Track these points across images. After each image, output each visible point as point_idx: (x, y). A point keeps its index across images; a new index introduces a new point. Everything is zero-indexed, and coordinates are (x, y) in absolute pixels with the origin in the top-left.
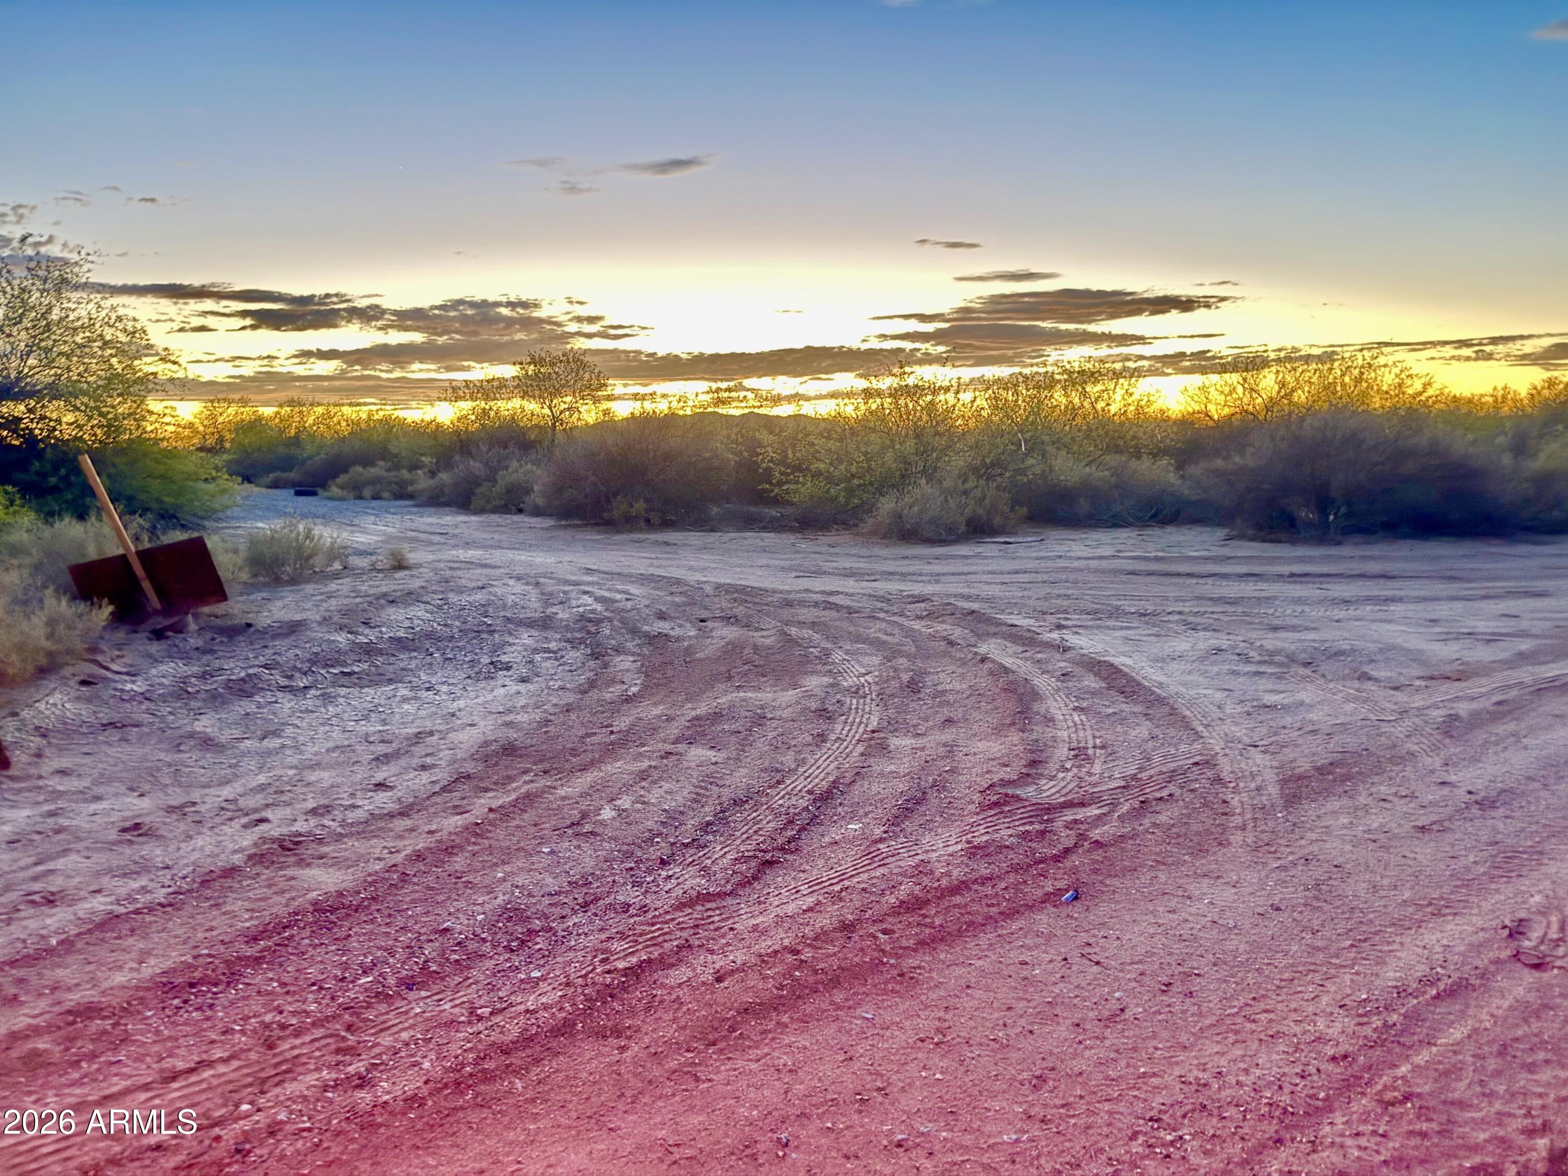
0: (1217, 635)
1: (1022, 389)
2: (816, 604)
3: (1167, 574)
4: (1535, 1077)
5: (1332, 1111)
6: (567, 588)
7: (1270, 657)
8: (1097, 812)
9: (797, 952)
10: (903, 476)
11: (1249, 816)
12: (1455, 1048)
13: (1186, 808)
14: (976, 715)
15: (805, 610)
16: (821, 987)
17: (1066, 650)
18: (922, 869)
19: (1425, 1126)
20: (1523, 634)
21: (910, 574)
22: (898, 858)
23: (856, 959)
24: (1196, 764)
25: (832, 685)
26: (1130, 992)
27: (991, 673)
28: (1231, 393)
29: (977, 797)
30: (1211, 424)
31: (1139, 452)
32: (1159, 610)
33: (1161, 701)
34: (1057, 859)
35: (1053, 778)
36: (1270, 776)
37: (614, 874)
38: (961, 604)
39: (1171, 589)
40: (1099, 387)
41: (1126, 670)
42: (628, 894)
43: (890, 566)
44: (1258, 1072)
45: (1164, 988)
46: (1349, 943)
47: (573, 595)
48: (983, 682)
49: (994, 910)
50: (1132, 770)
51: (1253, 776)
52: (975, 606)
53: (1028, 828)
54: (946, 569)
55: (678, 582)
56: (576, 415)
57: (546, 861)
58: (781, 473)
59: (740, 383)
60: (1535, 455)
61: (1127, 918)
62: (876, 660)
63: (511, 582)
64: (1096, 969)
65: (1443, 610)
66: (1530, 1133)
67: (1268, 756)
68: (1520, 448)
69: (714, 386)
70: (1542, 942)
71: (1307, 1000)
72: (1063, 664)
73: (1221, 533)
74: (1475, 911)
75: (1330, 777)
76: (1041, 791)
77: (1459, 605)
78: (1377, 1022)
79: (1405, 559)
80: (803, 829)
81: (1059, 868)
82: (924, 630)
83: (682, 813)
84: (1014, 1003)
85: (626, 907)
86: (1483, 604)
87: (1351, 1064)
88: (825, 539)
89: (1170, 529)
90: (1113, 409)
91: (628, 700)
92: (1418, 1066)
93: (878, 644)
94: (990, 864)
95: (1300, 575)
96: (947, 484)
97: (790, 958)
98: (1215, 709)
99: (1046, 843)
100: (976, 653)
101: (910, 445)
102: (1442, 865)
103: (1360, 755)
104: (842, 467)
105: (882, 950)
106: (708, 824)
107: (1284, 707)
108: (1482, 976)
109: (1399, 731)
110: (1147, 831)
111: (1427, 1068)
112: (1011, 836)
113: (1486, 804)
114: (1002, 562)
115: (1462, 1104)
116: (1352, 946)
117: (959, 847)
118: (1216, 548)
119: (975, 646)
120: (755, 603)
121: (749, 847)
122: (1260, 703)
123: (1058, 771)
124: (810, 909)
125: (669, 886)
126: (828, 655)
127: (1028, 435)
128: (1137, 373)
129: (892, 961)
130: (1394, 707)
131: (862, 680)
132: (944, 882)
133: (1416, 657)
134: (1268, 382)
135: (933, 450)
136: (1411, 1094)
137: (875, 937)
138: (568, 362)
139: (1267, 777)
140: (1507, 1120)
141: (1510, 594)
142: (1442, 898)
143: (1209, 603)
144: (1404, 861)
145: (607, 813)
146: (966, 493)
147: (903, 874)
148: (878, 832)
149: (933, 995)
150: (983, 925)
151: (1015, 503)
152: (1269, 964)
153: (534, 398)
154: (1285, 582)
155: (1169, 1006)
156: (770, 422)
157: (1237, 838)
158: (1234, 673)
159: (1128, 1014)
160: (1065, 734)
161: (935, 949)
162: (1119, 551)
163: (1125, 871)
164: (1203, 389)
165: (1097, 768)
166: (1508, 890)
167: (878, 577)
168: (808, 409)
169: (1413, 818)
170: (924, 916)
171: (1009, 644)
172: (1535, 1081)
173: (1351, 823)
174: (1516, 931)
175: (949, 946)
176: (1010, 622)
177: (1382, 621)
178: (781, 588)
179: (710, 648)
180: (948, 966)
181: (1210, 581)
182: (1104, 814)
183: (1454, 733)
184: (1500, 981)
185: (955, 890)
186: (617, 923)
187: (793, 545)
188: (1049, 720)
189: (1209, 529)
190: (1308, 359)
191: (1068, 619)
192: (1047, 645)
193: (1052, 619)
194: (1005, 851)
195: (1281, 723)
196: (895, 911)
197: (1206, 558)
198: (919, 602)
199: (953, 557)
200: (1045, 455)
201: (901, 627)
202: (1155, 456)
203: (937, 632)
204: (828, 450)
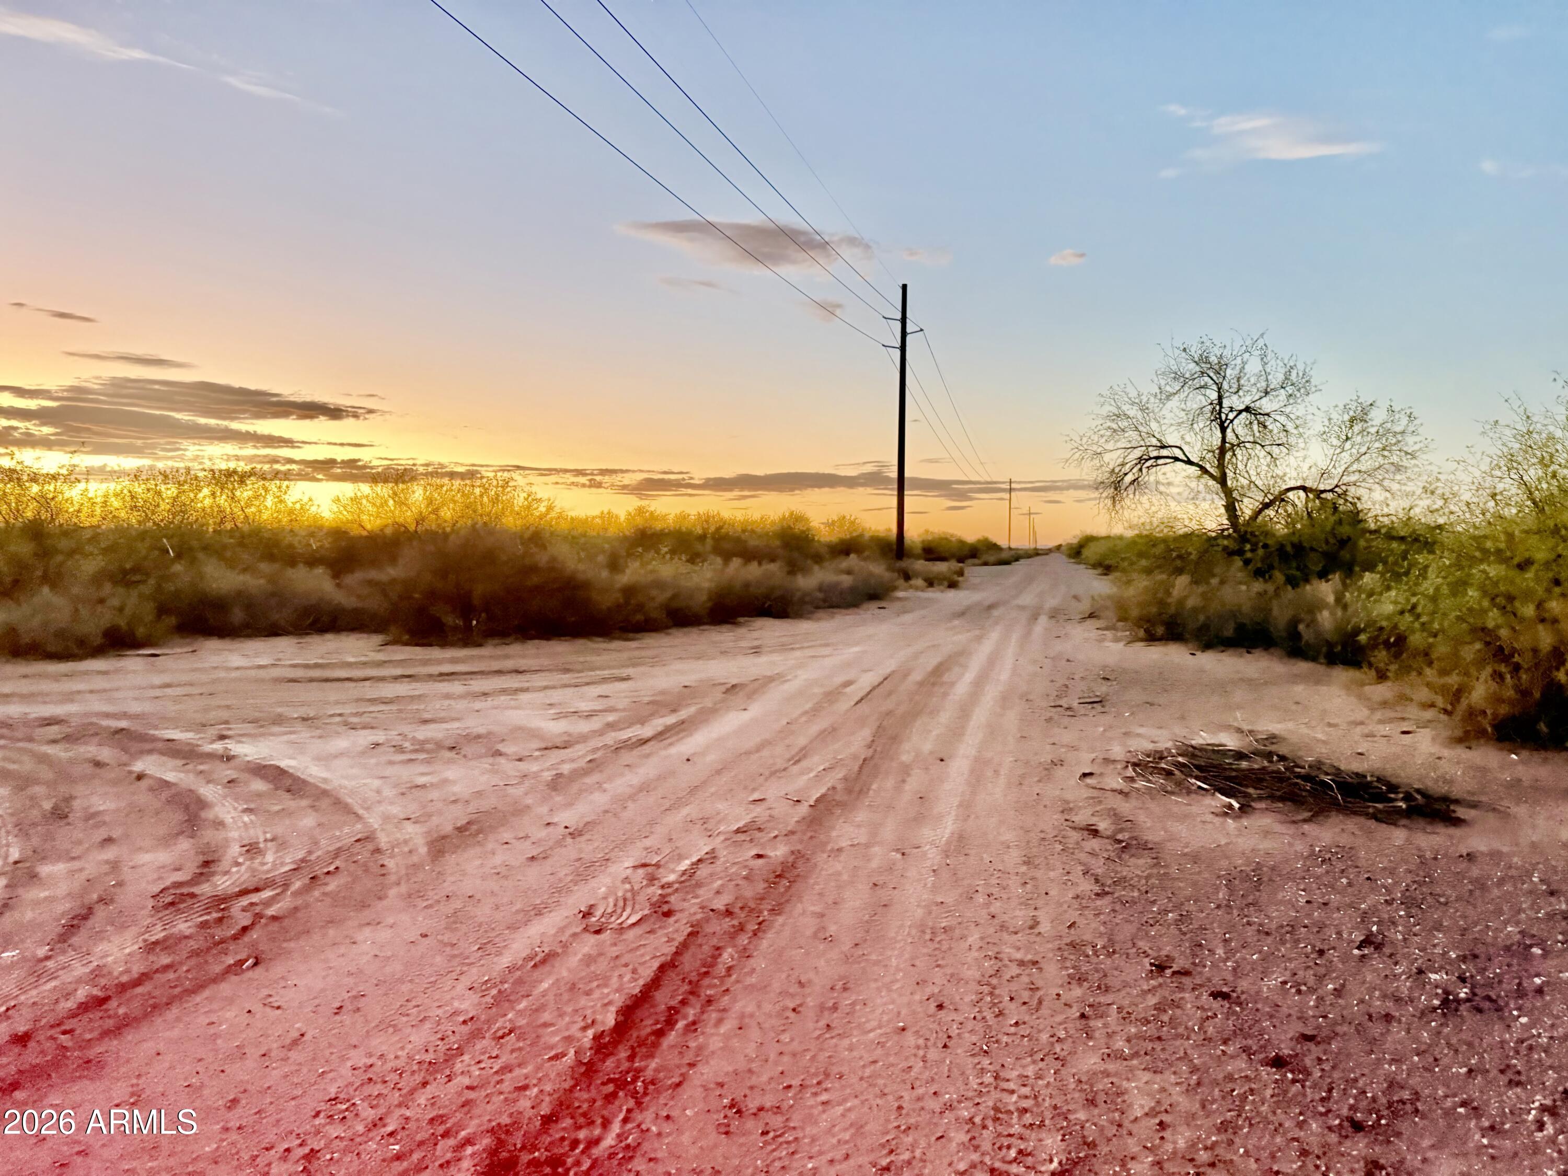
0: (374, 731)
3: (327, 680)
4: (590, 997)
5: (462, 1054)
7: (421, 746)
8: (270, 894)
11: (402, 873)
12: (544, 994)
13: (351, 876)
14: (138, 831)
17: (230, 758)
18: (98, 973)
19: (521, 1044)
20: (611, 709)
22: (69, 969)
23: (37, 1061)
24: (358, 841)
26: (308, 1021)
27: (149, 790)
28: (382, 505)
29: (150, 902)
30: (365, 533)
31: (295, 561)
32: (321, 713)
33: (325, 793)
34: (235, 938)
35: (226, 873)
36: (420, 840)
38: (105, 723)
39: (333, 693)
41: (291, 771)
44: (410, 1046)
45: (337, 1011)
46: (477, 947)
48: (142, 800)
49: (179, 989)
50: (300, 855)
51: (406, 842)
52: (123, 724)
53: (205, 918)
54: (81, 687)
60: (623, 572)
61: (303, 969)
64: (277, 1012)
65: (556, 696)
66: (584, 1029)
67: (418, 826)
68: (614, 565)
70: (602, 916)
71: (447, 991)
72: (228, 772)
73: (377, 639)
74: (563, 906)
75: (467, 833)
76: (216, 885)
78: (494, 992)
79: (533, 656)
81: (238, 944)
82: (61, 753)
84: (204, 1055)
86: (586, 689)
87: (475, 1022)
89: (329, 636)
90: (265, 515)
92: (520, 1011)
94: (169, 954)
95: (447, 674)
96: (77, 591)
98: (374, 794)
99: (224, 927)
100: (130, 772)
102: (544, 881)
103: (490, 813)
105: (64, 1048)
107: (432, 785)
108: (564, 946)
109: (520, 791)
110: (317, 900)
111: (525, 1010)
112: (188, 928)
113: (576, 834)
114: (150, 676)
115: (546, 1025)
116: (480, 948)
117: (136, 947)
118: (373, 654)
119: (129, 765)
122: (413, 784)
123: (231, 866)
127: (174, 540)
128: (287, 476)
129: (76, 1054)
130: (517, 774)
132: (124, 978)
133: (533, 734)
134: (417, 494)
136: (514, 1028)
137: (54, 1039)
139: (417, 841)
140: (571, 1026)
141: (605, 680)
142: (542, 903)
143: (368, 704)
144: (519, 883)
146: (102, 601)
147: (79, 982)
148: (42, 952)
149: (123, 1070)
150: (168, 1004)
151: (162, 610)
152: (419, 975)
154: (434, 681)
155: (341, 1022)
157: (393, 891)
158: (390, 762)
159: (308, 1036)
160: (236, 834)
161: (120, 1034)
162: (279, 660)
163: (300, 933)
164: (355, 500)
165: (270, 858)
166: (585, 888)
169: (526, 852)
170: (107, 1010)
171: (166, 759)
172: (589, 999)
173: (482, 864)
174: (587, 915)
175: (136, 1028)
176: (166, 737)
177: (513, 708)
180: (136, 1044)
181: (367, 683)
182: (278, 894)
183: (559, 787)
184: (575, 946)
185: (137, 982)
188: (219, 824)
189: (365, 636)
190: (452, 475)
191: (229, 729)
192: (211, 756)
193: (213, 732)
194: (184, 942)
195: (430, 797)
196: (73, 1015)
197: (365, 664)
198: (51, 724)
199: (88, 673)
200: (194, 561)
201: (31, 753)
202: (310, 565)
203: (79, 754)
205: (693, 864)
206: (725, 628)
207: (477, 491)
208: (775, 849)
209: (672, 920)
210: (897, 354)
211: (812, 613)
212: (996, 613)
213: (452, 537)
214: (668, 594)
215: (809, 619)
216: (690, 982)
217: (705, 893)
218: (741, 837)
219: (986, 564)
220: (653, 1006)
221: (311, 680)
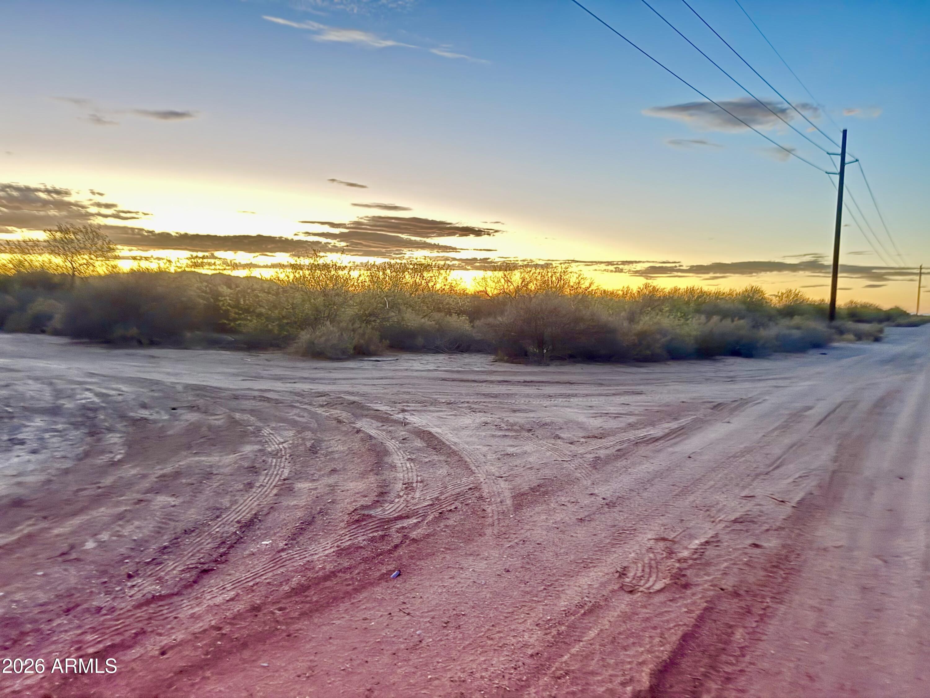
0: (485, 414)
1: (388, 271)
2: (254, 398)
3: (462, 380)
4: (628, 653)
5: (529, 687)
6: (73, 386)
7: (511, 427)
8: (415, 521)
9: (220, 629)
10: (316, 319)
11: (496, 518)
12: (592, 642)
13: (464, 515)
14: (351, 466)
15: (247, 402)
16: (235, 650)
17: (406, 424)
18: (308, 567)
19: (575, 688)
20: (631, 414)
21: (318, 379)
22: (293, 561)
23: (260, 629)
24: (470, 489)
25: (260, 450)
26: (426, 630)
27: (362, 440)
28: (498, 282)
29: (346, 518)
30: (489, 298)
31: (450, 312)
32: (457, 400)
33: (454, 453)
34: (390, 552)
35: (392, 502)
36: (507, 494)
37: (91, 587)
38: (348, 397)
39: (464, 389)
40: (431, 274)
41: (438, 435)
42: (101, 600)
43: (306, 374)
44: (492, 669)
45: (445, 625)
46: (543, 587)
47: (78, 391)
48: (356, 446)
49: (351, 587)
50: (436, 495)
51: (499, 494)
52: (352, 398)
53: (375, 534)
54: (340, 376)
55: (157, 383)
56: (91, 268)
57: (38, 582)
58: (236, 313)
59: (213, 254)
60: (638, 322)
61: (427, 584)
62: (291, 433)
63: (30, 382)
64: (407, 618)
65: (594, 401)
66: (623, 684)
67: (507, 483)
68: (632, 319)
69: (195, 254)
70: (634, 579)
71: (520, 623)
72: (404, 433)
73: (492, 358)
74: (604, 564)
75: (538, 493)
76: (384, 510)
77: (602, 398)
78: (554, 632)
79: (580, 374)
80: (231, 547)
81: (391, 558)
82: (324, 413)
83: (147, 541)
84: (357, 645)
85: (99, 609)
86: (612, 398)
87: (540, 657)
88: (264, 356)
89: (465, 355)
90: (438, 286)
91: (114, 464)
92: (573, 655)
93: (294, 423)
94: (350, 559)
95: (528, 382)
96: (344, 324)
97: (215, 633)
98: (482, 457)
99: (384, 543)
100: (354, 428)
101: (321, 299)
102: (590, 539)
103: (553, 480)
104: (277, 312)
105: (277, 621)
106: (165, 547)
107: (517, 454)
108: (606, 600)
109: (572, 466)
110: (442, 530)
111: (577, 655)
112: (364, 540)
113: (610, 505)
114: (374, 372)
115: (593, 673)
116: (545, 589)
117: (332, 550)
118: (488, 366)
119: (354, 423)
120: (212, 398)
121: (193, 562)
122: (505, 452)
123: (396, 497)
124: (232, 599)
125: (132, 592)
126: (260, 431)
127: (390, 299)
128: (451, 268)
129: (284, 627)
130: (570, 453)
131: (281, 446)
132: (321, 573)
133: (581, 426)
134: (516, 277)
135: (334, 304)
136: (568, 671)
137: (273, 613)
138: (87, 233)
139: (506, 494)
140: (613, 679)
141: (626, 393)
142: (589, 558)
143: (483, 397)
144: (572, 538)
145: (90, 545)
146: (354, 330)
147: (296, 571)
148: (281, 545)
149: (308, 646)
150: (343, 598)
151: (382, 337)
152: (502, 604)
153: (59, 255)
154: (521, 385)
155: (447, 635)
156: (229, 281)
157: (488, 531)
158: (493, 436)
159: (424, 644)
160: (402, 475)
161: (311, 616)
162: (438, 367)
163: (428, 555)
164: (484, 279)
165: (417, 495)
166: (620, 551)
167: (296, 380)
168: (256, 273)
169: (577, 514)
170: (307, 596)
171: (373, 421)
172: (627, 655)
173: (547, 518)
174: (622, 574)
175: (321, 613)
176: (376, 408)
177: (567, 407)
178: (231, 387)
179: (179, 426)
180: (319, 626)
181: (484, 384)
182: (419, 522)
183: (598, 467)
184: (614, 602)
185: (326, 578)
186: (90, 621)
187: (242, 359)
188: (393, 467)
189: (485, 356)
190: (536, 266)
191: (408, 406)
192: (396, 422)
193: (399, 406)
194: (360, 550)
195: (515, 464)
196: (288, 595)
197: (483, 372)
198: (321, 396)
199: (345, 369)
200: (400, 311)
201: (309, 412)
202: (458, 314)
203: (332, 415)
204: (268, 301)
205: (702, 544)
206: (707, 362)
207: (550, 274)
208: (769, 541)
209: (689, 592)
210: (837, 178)
211: (770, 355)
212: (919, 361)
213: (534, 300)
214: (669, 338)
215: (769, 359)
216: (710, 656)
217: (714, 573)
218: (738, 526)
219: (899, 325)
220: (681, 673)
221: (454, 380)
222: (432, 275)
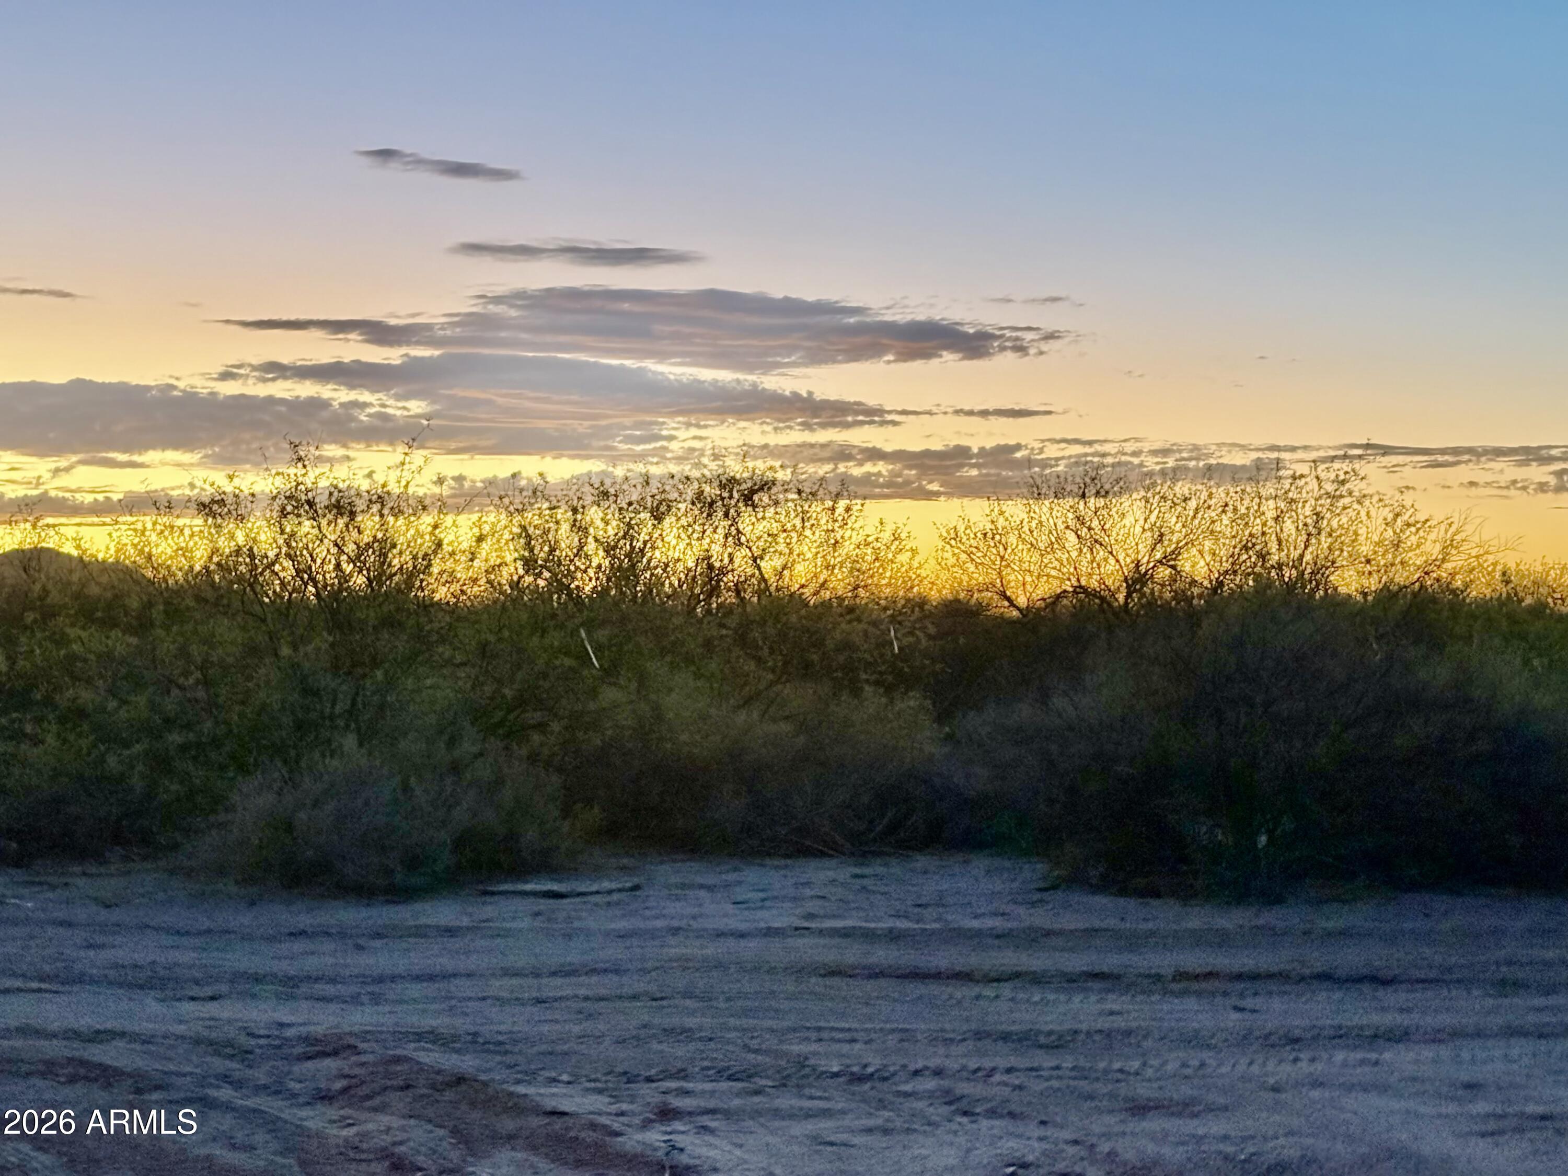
0: (1017, 1127)
1: (595, 515)
3: (917, 975)
10: (299, 726)
21: (310, 979)
28: (1050, 549)
30: (1015, 613)
31: (853, 680)
32: (893, 1066)
38: (432, 1057)
39: (919, 1011)
40: (770, 523)
43: (258, 959)
52: (467, 1063)
54: (401, 964)
77: (1519, 1047)
82: (332, 1130)
89: (921, 861)
90: (801, 574)
95: (1196, 977)
104: (141, 700)
114: (540, 943)
118: (1022, 911)
127: (602, 633)
134: (1130, 524)
135: (375, 663)
143: (1003, 1046)
146: (455, 769)
151: (573, 797)
154: (1165, 992)
162: (811, 916)
167: (224, 988)
176: (550, 1104)
177: (1367, 1088)
181: (1006, 990)
191: (687, 1093)
192: (636, 1162)
193: (649, 1094)
197: (999, 935)
198: (325, 1054)
199: (420, 932)
200: (642, 679)
201: (272, 1124)
202: (889, 689)
203: (363, 1136)
204: (106, 657)
207: (1271, 510)
213: (1207, 627)
221: (875, 974)
222: (775, 527)
